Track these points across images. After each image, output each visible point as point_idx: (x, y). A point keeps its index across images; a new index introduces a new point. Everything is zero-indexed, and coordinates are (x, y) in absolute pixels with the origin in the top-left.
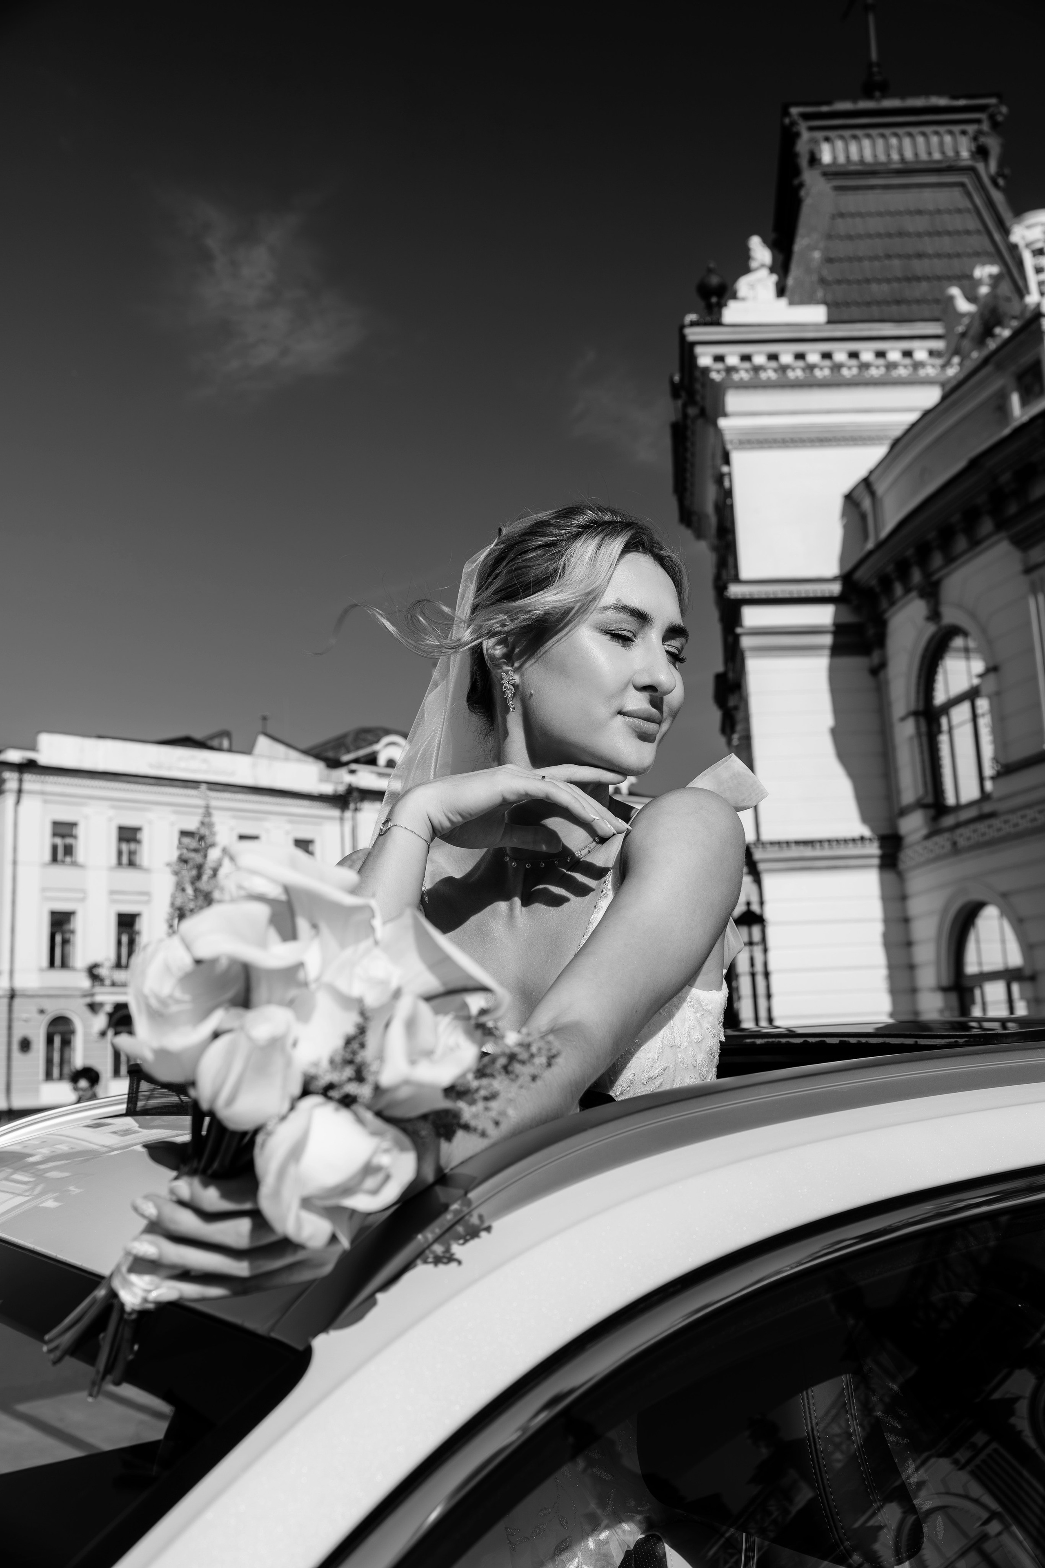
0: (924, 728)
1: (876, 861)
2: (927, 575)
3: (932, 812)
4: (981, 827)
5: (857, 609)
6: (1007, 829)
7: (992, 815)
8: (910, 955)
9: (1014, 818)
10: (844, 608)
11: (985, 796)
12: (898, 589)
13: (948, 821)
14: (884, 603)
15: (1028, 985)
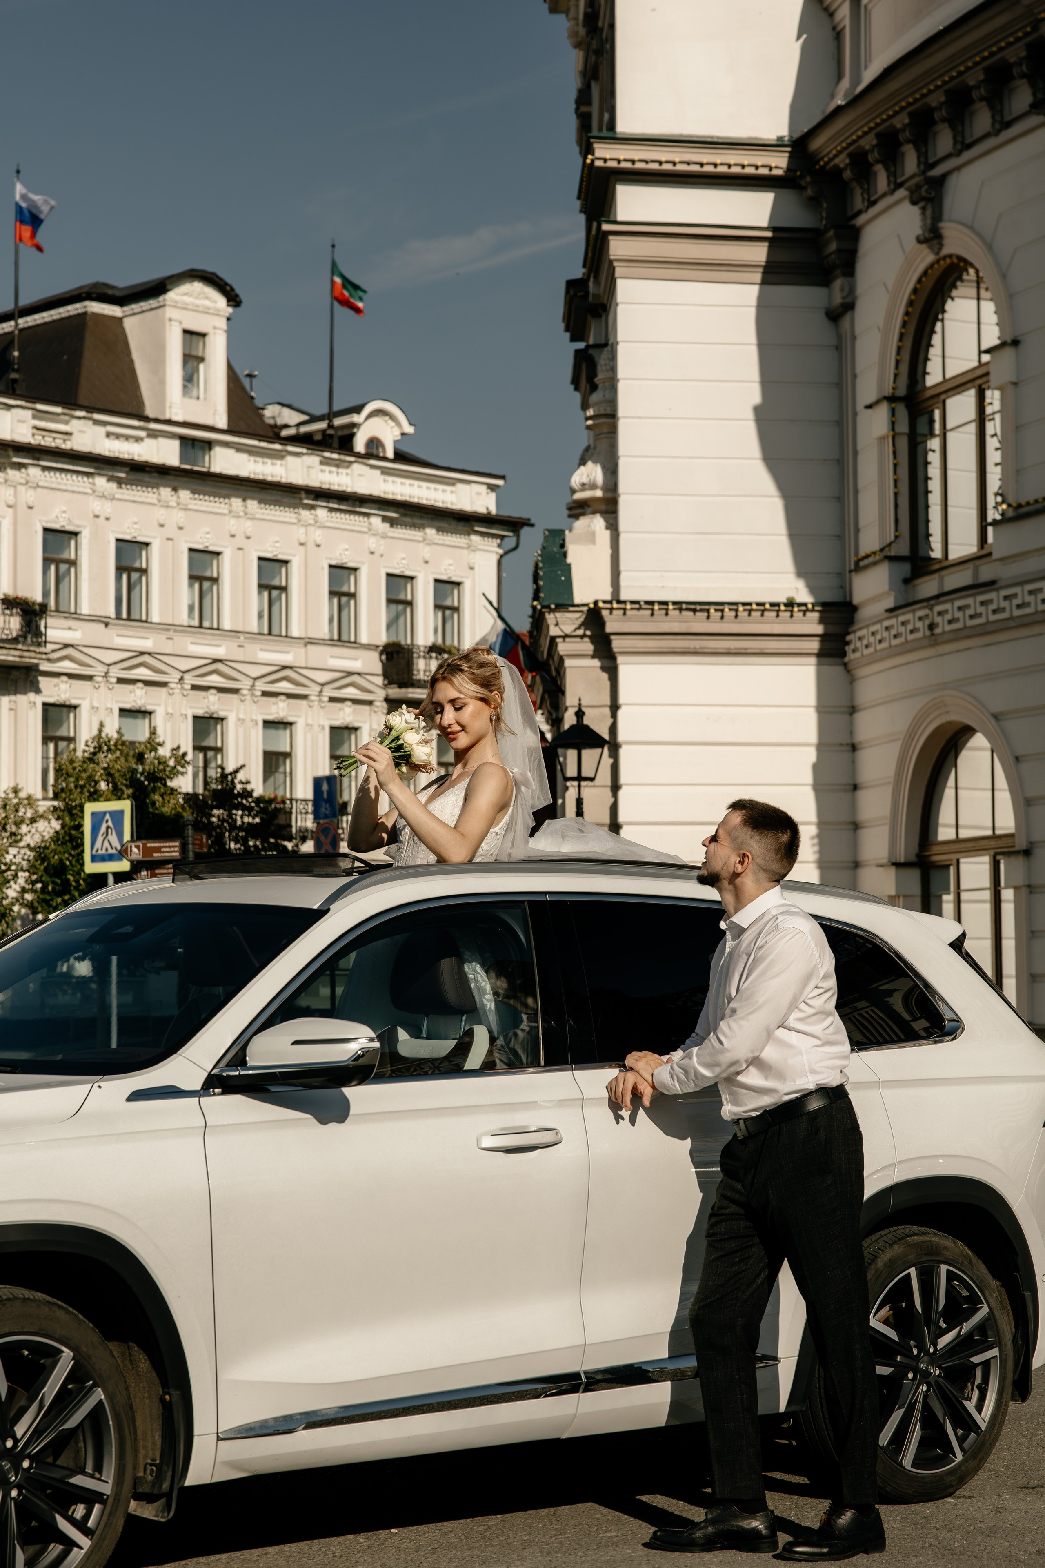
0: (903, 427)
1: (814, 645)
2: (926, 165)
3: (905, 569)
4: (972, 602)
5: (813, 203)
6: (1011, 610)
7: (991, 585)
8: (853, 807)
9: (1021, 593)
10: (789, 195)
11: (983, 555)
12: (882, 181)
13: (928, 587)
14: (858, 202)
15: (1019, 862)
